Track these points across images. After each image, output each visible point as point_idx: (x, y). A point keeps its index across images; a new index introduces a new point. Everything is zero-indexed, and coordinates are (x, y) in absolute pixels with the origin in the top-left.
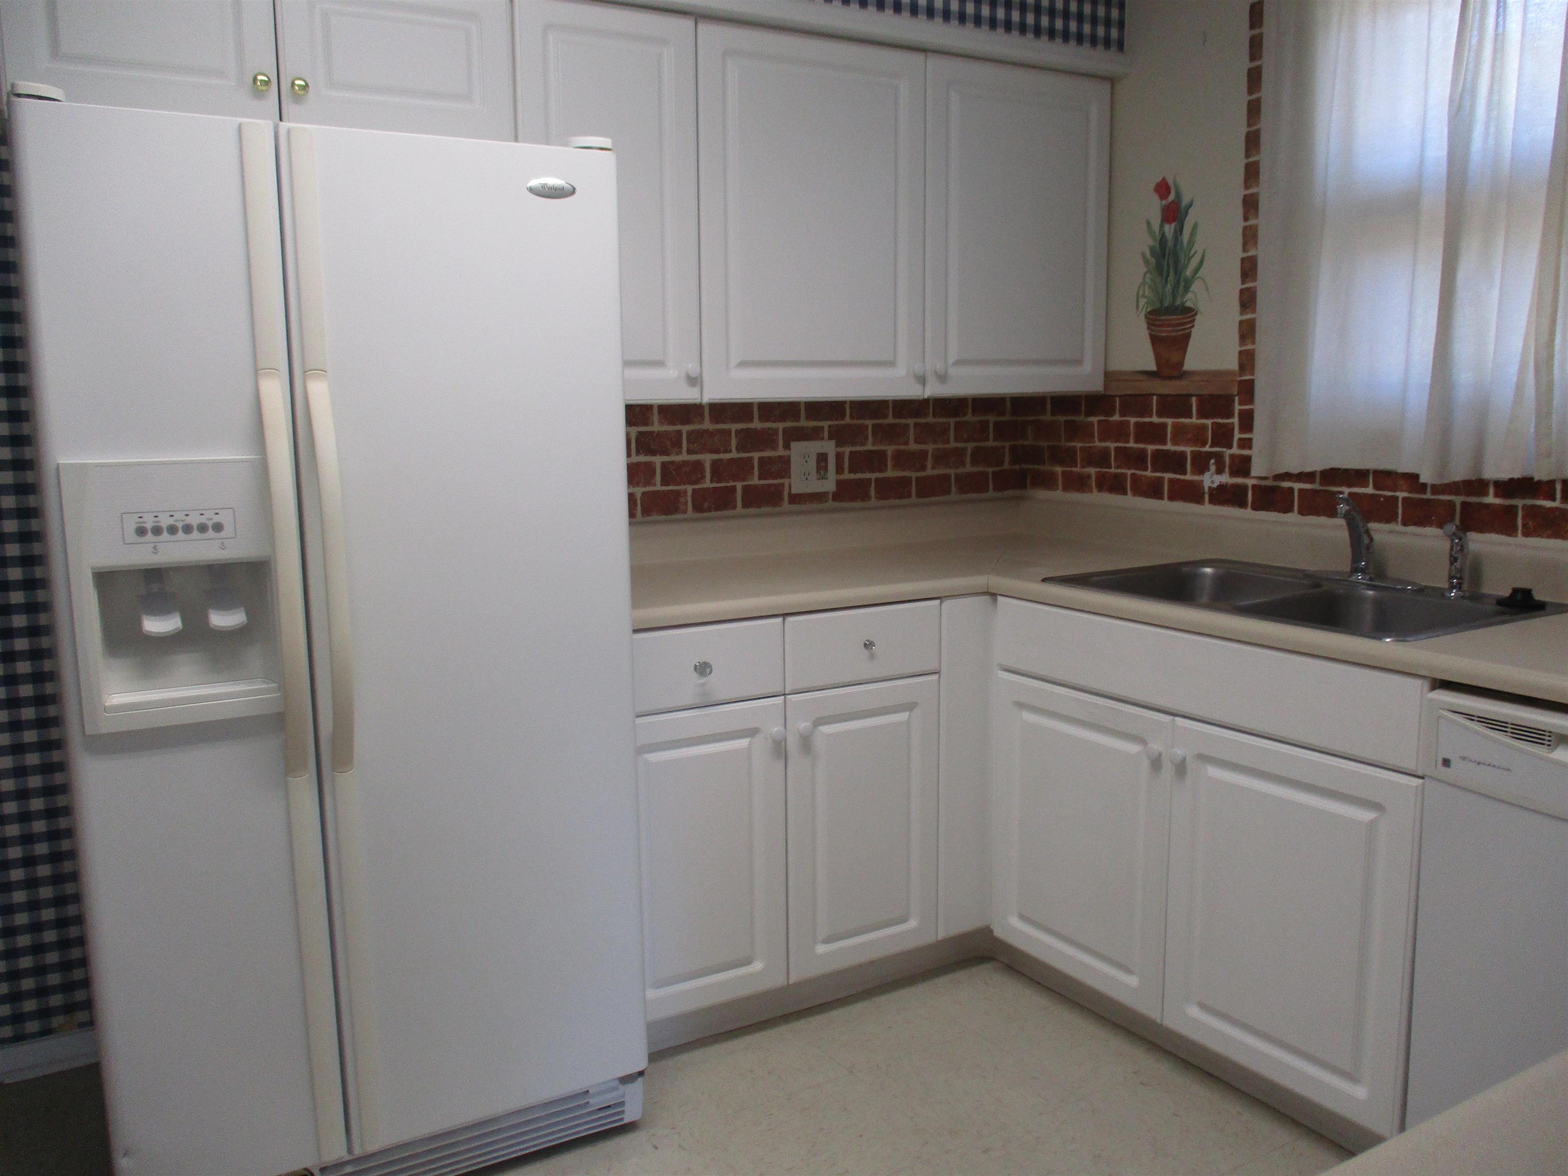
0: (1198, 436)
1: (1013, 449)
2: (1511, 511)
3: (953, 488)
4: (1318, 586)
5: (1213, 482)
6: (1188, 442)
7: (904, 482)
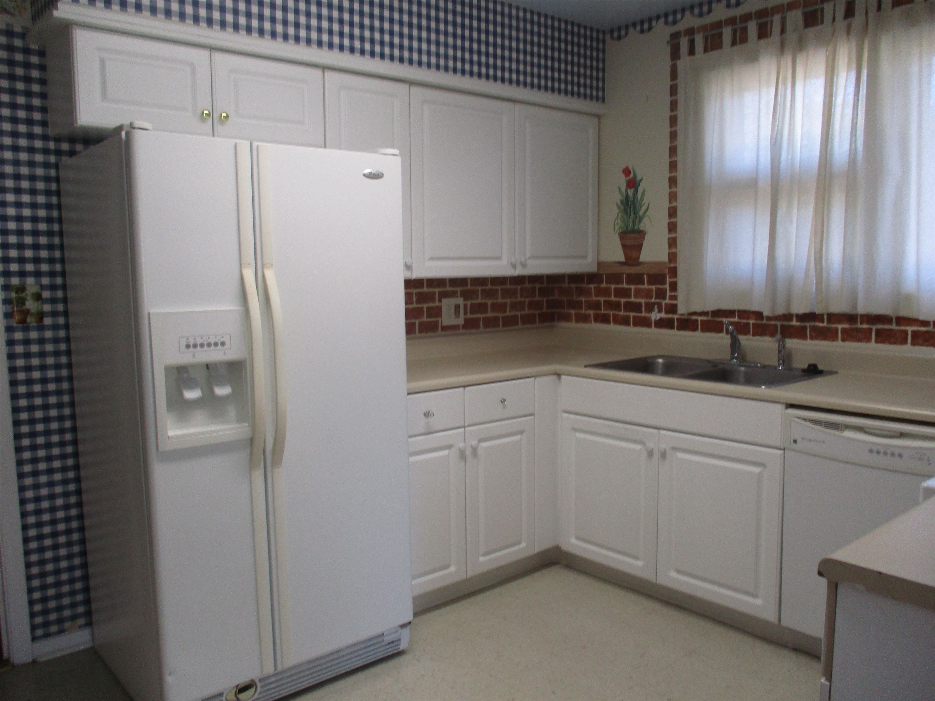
0: (648, 294)
1: (547, 301)
2: (804, 328)
3: (519, 322)
4: (716, 366)
5: (656, 317)
6: (642, 297)
7: (496, 319)
